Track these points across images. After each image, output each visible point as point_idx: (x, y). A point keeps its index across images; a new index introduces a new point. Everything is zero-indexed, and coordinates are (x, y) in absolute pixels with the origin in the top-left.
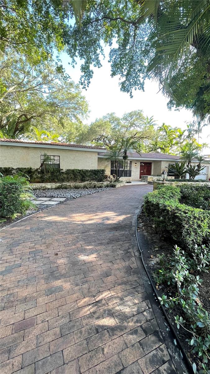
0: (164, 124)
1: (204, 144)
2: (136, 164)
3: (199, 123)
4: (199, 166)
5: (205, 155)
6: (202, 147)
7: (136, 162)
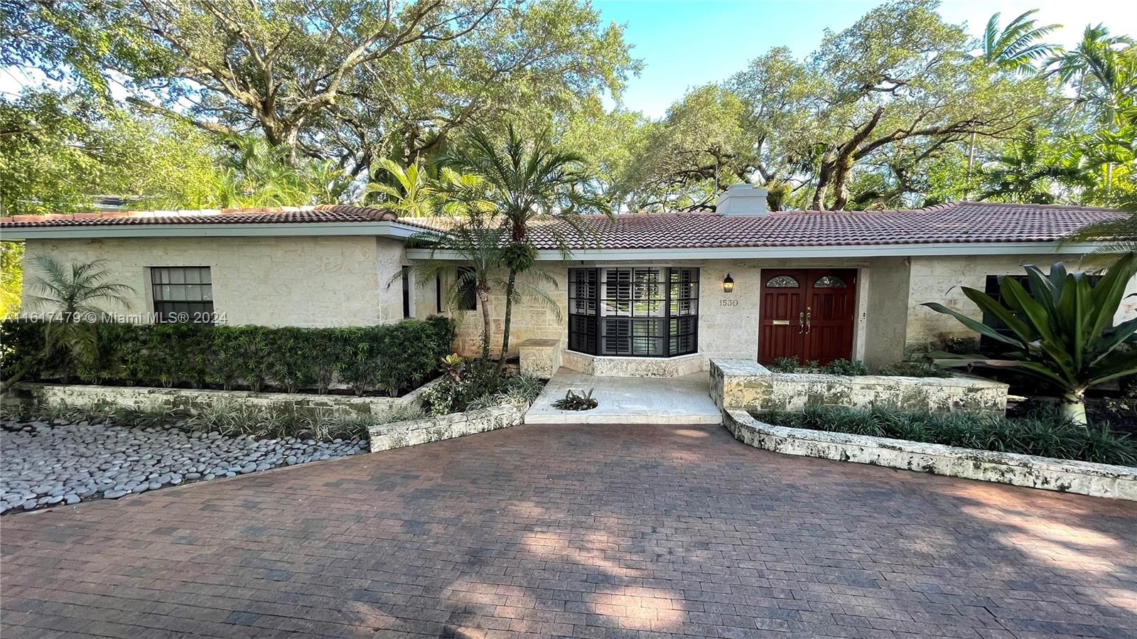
2: (729, 280)
7: (729, 271)
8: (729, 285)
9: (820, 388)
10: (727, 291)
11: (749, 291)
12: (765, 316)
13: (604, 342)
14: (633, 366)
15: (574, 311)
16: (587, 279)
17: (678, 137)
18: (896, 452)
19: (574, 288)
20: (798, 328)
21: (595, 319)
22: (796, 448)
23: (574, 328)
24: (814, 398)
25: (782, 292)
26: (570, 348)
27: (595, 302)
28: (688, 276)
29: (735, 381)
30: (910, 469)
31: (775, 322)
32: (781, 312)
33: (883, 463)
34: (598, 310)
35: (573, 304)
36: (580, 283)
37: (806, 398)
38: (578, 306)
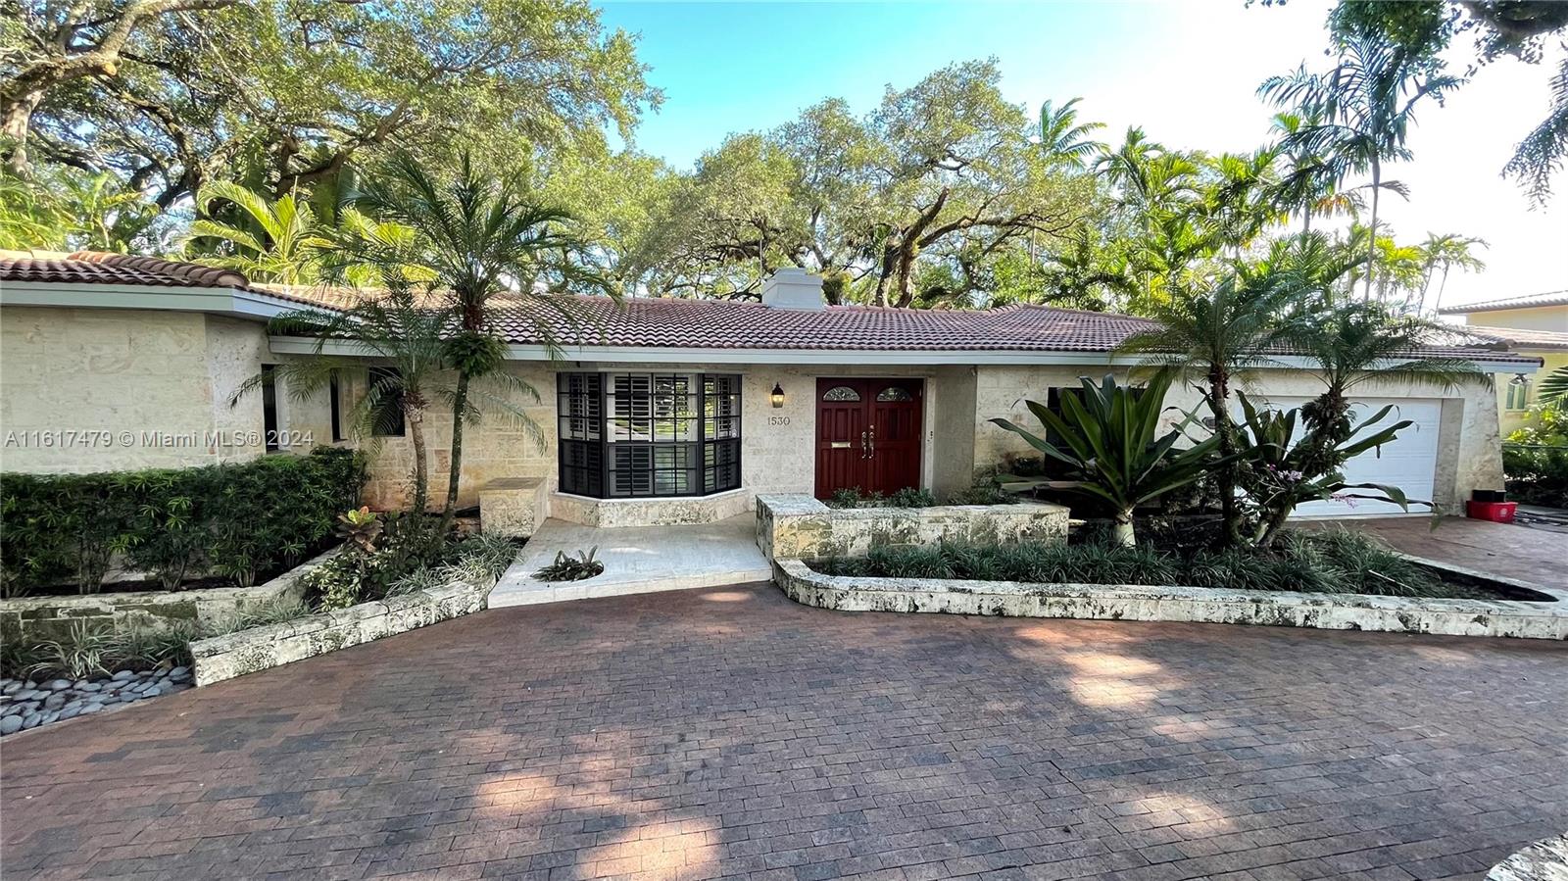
0: (1133, 137)
1: (1436, 246)
2: (778, 391)
3: (1384, 85)
4: (1327, 416)
5: (1442, 312)
6: (1421, 264)
7: (778, 379)
8: (778, 398)
9: (885, 525)
10: (776, 405)
11: (802, 404)
12: (823, 438)
13: (613, 478)
14: (655, 510)
15: (567, 434)
16: (586, 388)
17: (712, 201)
18: (966, 596)
19: (565, 403)
20: (860, 451)
21: (599, 446)
22: (860, 602)
23: (568, 460)
24: (880, 538)
25: (842, 407)
26: (562, 488)
27: (599, 421)
28: (727, 385)
29: (787, 522)
30: (980, 614)
31: (835, 445)
32: (841, 433)
33: (954, 610)
34: (603, 432)
35: (566, 424)
36: (575, 395)
37: (868, 539)
38: (574, 427)
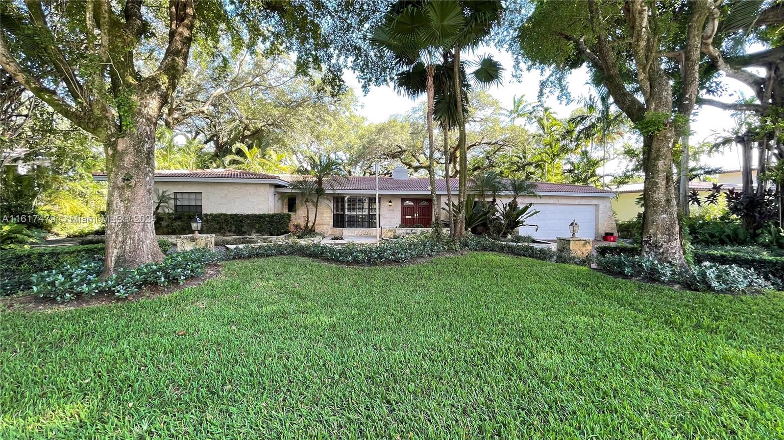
2: (390, 202)
7: (391, 198)
10: (390, 205)
11: (397, 206)
12: (403, 215)
14: (357, 231)
15: (335, 213)
16: (340, 201)
19: (335, 204)
20: (414, 219)
21: (343, 216)
23: (335, 219)
25: (409, 207)
26: (333, 227)
27: (343, 209)
28: (372, 200)
29: (386, 230)
31: (407, 217)
32: (408, 214)
34: (344, 212)
35: (335, 210)
36: (337, 202)
38: (337, 211)
